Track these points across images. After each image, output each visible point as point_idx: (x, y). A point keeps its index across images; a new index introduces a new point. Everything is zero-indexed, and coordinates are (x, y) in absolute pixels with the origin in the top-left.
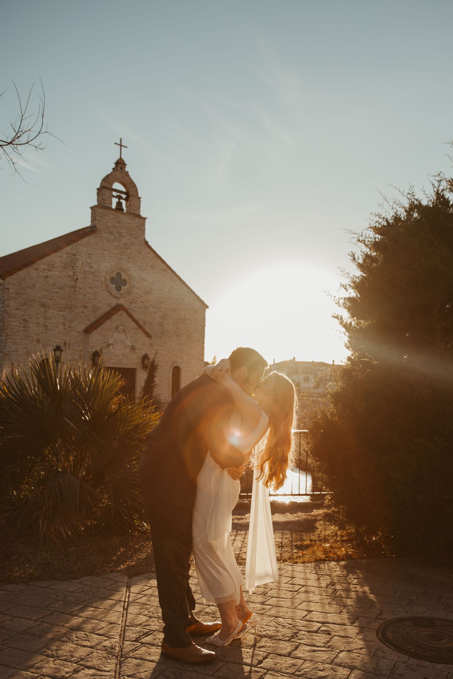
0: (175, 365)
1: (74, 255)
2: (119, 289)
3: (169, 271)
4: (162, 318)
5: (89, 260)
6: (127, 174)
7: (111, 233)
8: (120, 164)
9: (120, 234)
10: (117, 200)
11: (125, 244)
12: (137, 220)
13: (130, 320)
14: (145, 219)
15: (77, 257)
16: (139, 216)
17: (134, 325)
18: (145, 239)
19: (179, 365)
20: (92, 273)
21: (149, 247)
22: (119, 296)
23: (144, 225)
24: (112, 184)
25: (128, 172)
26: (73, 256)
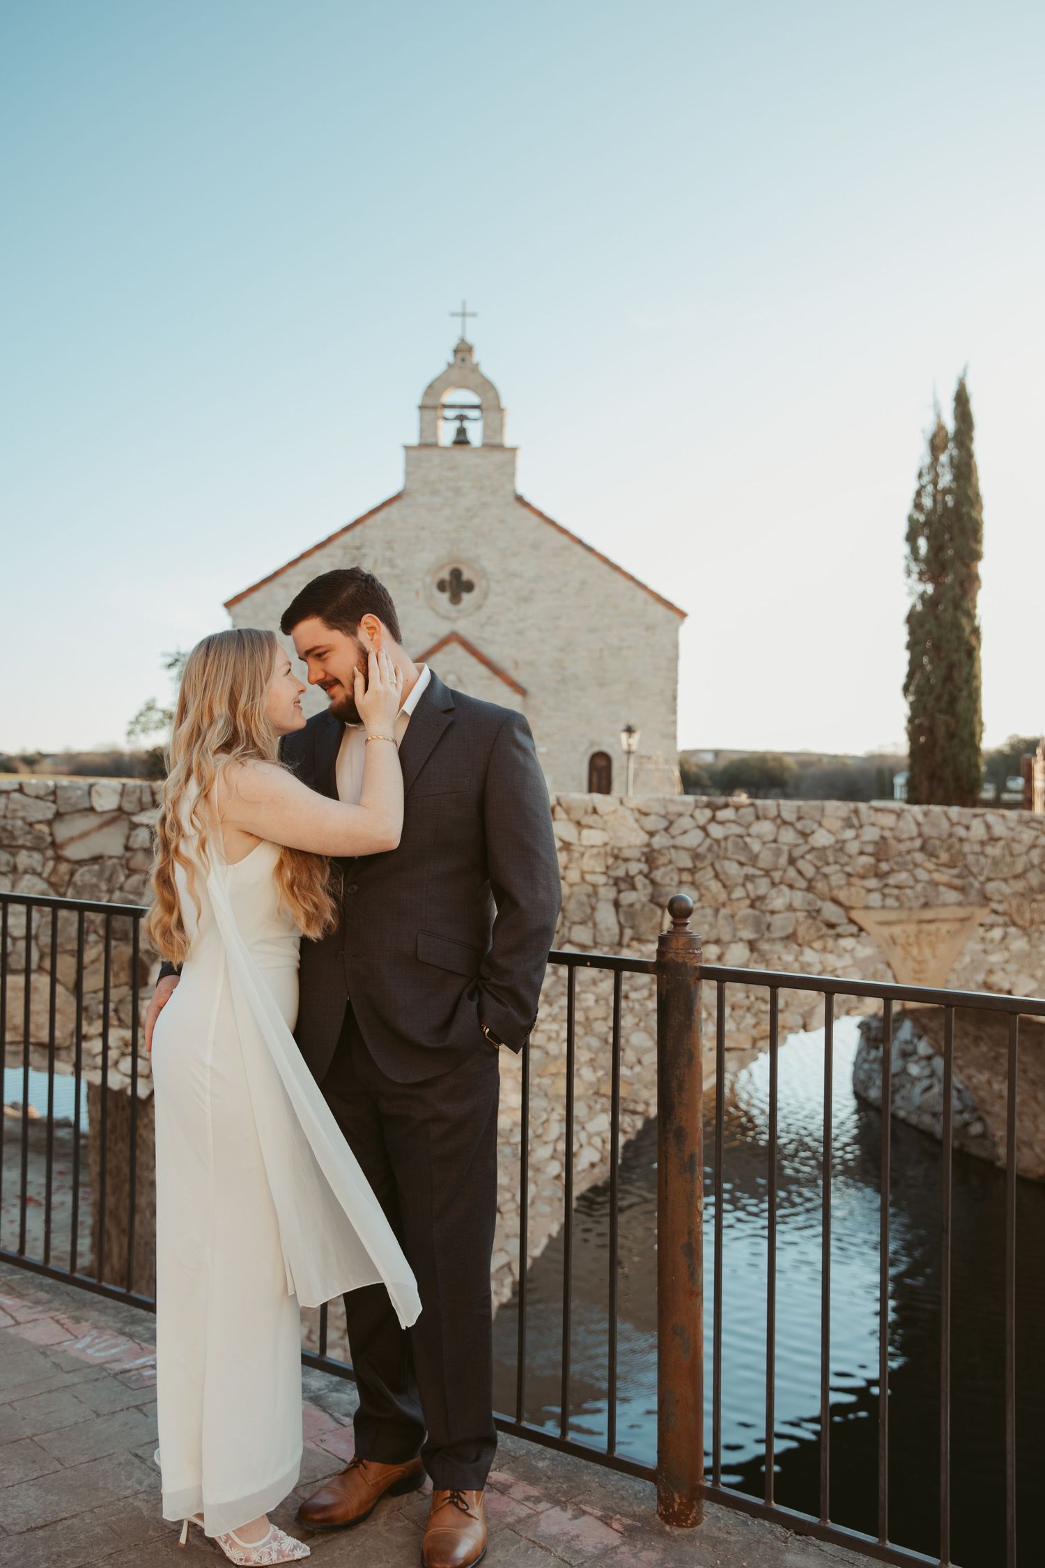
0: (596, 749)
1: (358, 548)
2: (455, 599)
3: (578, 548)
4: (562, 650)
5: (388, 554)
6: (475, 369)
7: (435, 492)
8: (463, 351)
9: (457, 491)
10: (457, 424)
11: (468, 510)
12: (497, 456)
13: (472, 661)
14: (514, 450)
15: (363, 551)
16: (500, 447)
17: (482, 670)
18: (514, 492)
19: (605, 749)
20: (397, 576)
21: (526, 505)
22: (454, 615)
23: (512, 463)
24: (440, 395)
25: (477, 364)
26: (355, 552)
